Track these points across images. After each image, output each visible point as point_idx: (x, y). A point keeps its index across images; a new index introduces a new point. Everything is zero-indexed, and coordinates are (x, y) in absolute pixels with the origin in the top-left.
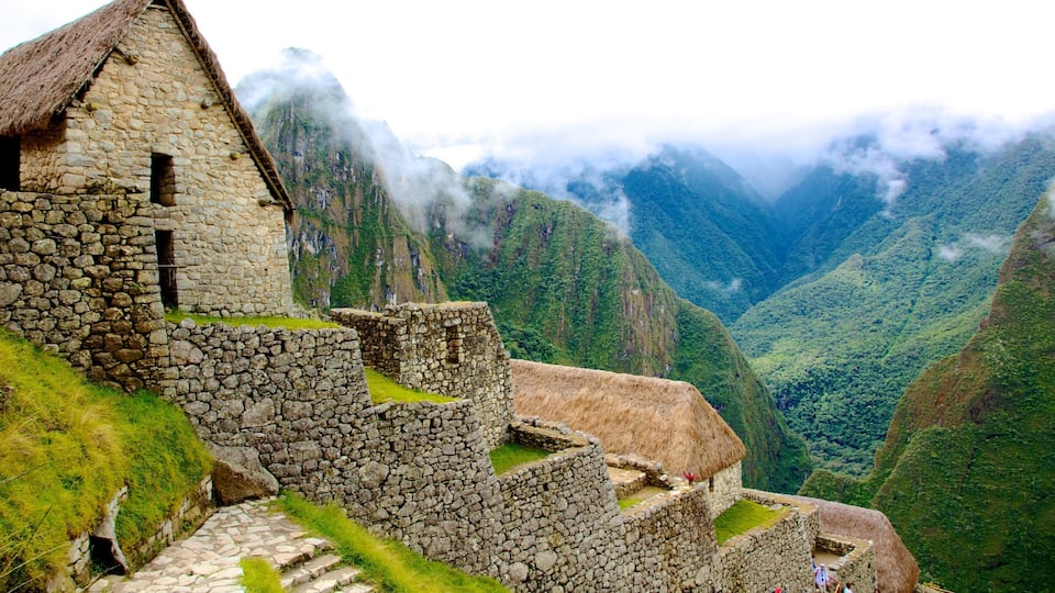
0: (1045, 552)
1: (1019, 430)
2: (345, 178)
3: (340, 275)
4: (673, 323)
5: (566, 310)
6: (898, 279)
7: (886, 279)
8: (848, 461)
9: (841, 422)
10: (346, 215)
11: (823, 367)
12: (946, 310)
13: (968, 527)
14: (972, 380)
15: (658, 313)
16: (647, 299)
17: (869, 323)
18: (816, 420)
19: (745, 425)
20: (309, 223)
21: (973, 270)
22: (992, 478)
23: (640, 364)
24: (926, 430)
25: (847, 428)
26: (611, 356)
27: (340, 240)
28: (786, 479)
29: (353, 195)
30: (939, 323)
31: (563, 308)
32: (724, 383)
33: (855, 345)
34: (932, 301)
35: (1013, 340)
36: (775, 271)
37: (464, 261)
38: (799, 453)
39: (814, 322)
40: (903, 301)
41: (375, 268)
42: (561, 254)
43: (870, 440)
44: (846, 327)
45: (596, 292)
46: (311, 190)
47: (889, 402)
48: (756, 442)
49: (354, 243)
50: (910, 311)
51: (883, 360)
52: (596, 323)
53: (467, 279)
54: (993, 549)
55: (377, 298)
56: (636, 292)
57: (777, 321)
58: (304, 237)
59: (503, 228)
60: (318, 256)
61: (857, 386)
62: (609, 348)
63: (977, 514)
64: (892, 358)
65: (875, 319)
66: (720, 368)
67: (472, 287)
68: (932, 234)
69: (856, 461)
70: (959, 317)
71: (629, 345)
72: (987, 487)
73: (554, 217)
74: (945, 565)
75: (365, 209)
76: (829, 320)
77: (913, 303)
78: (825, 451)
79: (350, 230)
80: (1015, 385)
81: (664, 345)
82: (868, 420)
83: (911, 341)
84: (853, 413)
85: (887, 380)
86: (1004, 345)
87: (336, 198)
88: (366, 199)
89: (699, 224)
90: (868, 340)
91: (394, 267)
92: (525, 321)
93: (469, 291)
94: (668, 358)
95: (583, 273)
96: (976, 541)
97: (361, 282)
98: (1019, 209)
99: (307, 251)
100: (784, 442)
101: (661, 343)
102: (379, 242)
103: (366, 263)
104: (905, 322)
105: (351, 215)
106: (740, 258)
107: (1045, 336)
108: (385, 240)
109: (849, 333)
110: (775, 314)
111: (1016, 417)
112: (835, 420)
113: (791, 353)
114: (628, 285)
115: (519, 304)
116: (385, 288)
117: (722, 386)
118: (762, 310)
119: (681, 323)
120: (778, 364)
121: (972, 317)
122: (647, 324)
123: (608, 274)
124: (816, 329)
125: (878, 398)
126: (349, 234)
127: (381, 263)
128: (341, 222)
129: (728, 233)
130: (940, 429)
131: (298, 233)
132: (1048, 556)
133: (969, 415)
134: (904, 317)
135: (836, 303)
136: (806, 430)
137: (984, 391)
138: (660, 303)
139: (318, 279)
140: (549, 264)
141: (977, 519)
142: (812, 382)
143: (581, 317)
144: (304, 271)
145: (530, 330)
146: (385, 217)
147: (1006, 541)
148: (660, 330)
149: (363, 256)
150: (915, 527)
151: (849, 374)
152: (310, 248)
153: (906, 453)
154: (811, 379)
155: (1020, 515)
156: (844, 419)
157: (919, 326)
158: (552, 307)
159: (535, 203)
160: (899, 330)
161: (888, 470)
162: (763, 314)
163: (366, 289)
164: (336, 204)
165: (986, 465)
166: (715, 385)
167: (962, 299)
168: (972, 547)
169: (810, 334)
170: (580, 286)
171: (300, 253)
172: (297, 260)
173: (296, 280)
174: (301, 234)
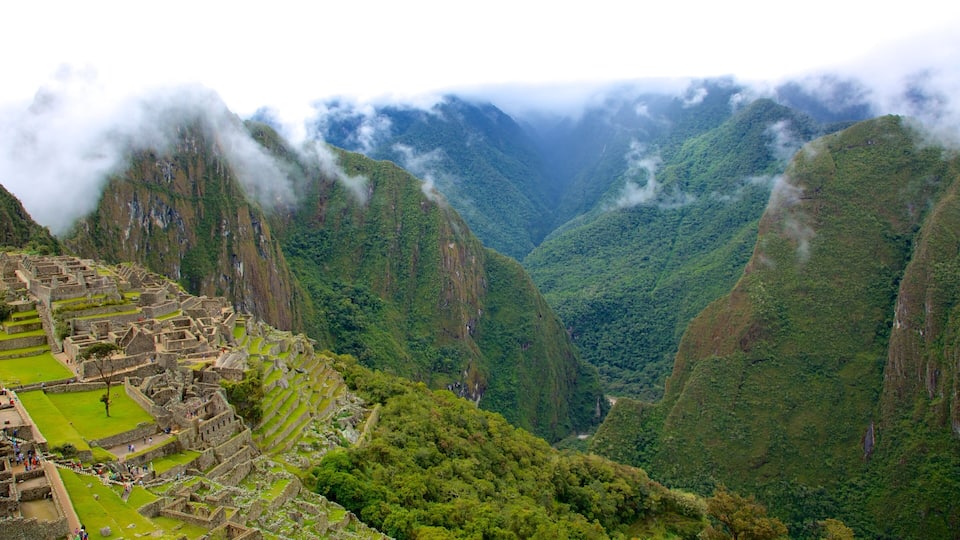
0: (795, 450)
1: (776, 355)
2: (187, 150)
3: (188, 248)
4: (482, 271)
5: (391, 265)
6: (660, 220)
7: (650, 221)
8: (628, 382)
9: (619, 348)
10: (190, 187)
11: (604, 301)
12: (700, 247)
13: (740, 437)
14: (740, 316)
15: (470, 263)
16: (461, 252)
17: (638, 260)
18: (598, 348)
19: (549, 360)
20: (157, 198)
21: (720, 212)
22: (757, 395)
23: (459, 311)
24: (706, 359)
25: (625, 353)
26: (434, 305)
27: (186, 212)
28: (582, 403)
29: (195, 166)
30: (696, 260)
31: (388, 264)
32: (530, 323)
33: (628, 280)
34: (689, 239)
35: (770, 282)
36: (551, 212)
37: (293, 221)
38: (592, 380)
39: (592, 260)
40: (664, 240)
41: (222, 238)
42: (384, 213)
43: (644, 362)
44: (619, 264)
45: (417, 247)
46: (157, 164)
47: (659, 330)
48: (558, 374)
49: (199, 215)
50: (671, 249)
51: (652, 293)
52: (418, 276)
53: (297, 239)
54: (759, 452)
55: (225, 268)
56: (452, 246)
57: (559, 259)
58: (153, 212)
59: (328, 189)
60: (166, 230)
61: (632, 316)
62: (431, 299)
63: (747, 425)
64: (660, 291)
65: (643, 257)
66: (525, 310)
67: (303, 247)
68: (686, 181)
69: (634, 381)
70: (712, 254)
71: (449, 295)
72: (754, 402)
73: (375, 177)
74: (724, 468)
75: (207, 180)
76: (603, 258)
77: (673, 241)
78: (608, 374)
79: (195, 202)
80: (773, 319)
81: (476, 293)
82: (642, 345)
83: (675, 276)
84: (629, 340)
85: (656, 310)
86: (764, 286)
87: (180, 170)
88: (208, 170)
89: (484, 170)
90: (639, 275)
91: (239, 236)
92: (353, 277)
93: (300, 251)
94: (479, 303)
95: (405, 229)
96: (747, 447)
97: (210, 253)
98: (754, 160)
99: (157, 227)
100: (579, 371)
101: (474, 290)
102: (224, 213)
103: (213, 234)
104: (668, 258)
105: (194, 187)
106: (521, 202)
107: (794, 278)
108: (230, 211)
109: (622, 270)
110: (557, 254)
111: (775, 345)
112: (615, 347)
113: (574, 288)
114: (446, 240)
115: (347, 261)
116: (232, 256)
117: (528, 326)
118: (545, 250)
119: (488, 270)
120: (564, 299)
121: (724, 254)
122: (462, 273)
123: (427, 229)
124: (594, 267)
125: (649, 326)
126: (194, 206)
127: (227, 233)
128: (186, 194)
129: (509, 178)
130: (717, 358)
131: (147, 209)
132: (797, 453)
133: (739, 346)
134: (666, 254)
135: (609, 242)
136: (590, 356)
137: (750, 325)
138: (472, 254)
139: (169, 253)
140: (372, 222)
141: (747, 429)
142: (594, 314)
143: (405, 272)
144: (155, 246)
145: (360, 286)
146: (228, 189)
147: (768, 444)
148: (472, 278)
149: (210, 227)
150: (701, 440)
151: (625, 306)
152: (159, 222)
153: (691, 379)
154: (593, 311)
155: (777, 423)
156: (621, 345)
157: (679, 262)
158: (379, 263)
159: (357, 165)
160: (663, 266)
161: (676, 395)
162: (547, 254)
163: (214, 259)
164: (181, 176)
165: (754, 385)
166: (522, 326)
167: (713, 238)
168: (742, 451)
169: (589, 271)
170: (402, 242)
171: (150, 229)
172: (148, 236)
173: (148, 256)
174: (150, 210)
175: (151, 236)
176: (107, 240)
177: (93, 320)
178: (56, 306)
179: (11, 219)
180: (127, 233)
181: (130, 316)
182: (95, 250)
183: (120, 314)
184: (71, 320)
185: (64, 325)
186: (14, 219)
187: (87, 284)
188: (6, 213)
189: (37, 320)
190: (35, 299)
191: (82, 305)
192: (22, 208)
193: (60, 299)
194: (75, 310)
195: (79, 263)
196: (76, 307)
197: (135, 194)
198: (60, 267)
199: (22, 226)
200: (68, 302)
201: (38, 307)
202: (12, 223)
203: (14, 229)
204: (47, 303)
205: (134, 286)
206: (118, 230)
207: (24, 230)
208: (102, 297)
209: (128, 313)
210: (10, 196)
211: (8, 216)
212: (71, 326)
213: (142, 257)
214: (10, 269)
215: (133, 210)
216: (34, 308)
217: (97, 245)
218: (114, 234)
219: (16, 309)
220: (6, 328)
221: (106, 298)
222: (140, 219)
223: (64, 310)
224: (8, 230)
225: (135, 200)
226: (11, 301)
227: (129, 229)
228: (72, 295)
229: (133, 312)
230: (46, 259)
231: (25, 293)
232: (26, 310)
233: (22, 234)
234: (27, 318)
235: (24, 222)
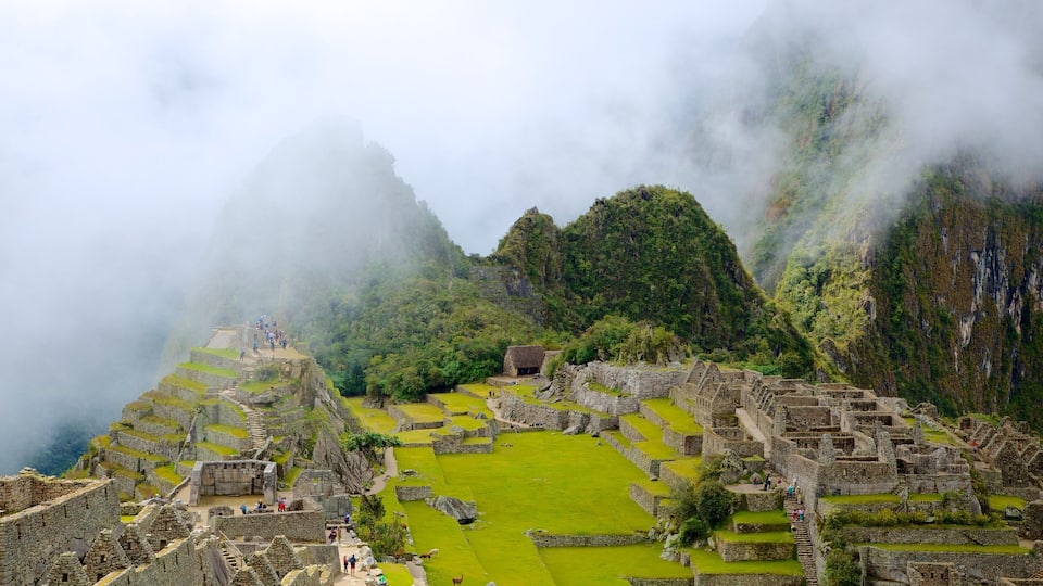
171: (1025, 322)
172: (1018, 343)
173: (1015, 393)
174: (1027, 274)
175: (1025, 340)
176: (916, 345)
177: (914, 557)
178: (829, 509)
179: (713, 283)
180: (966, 330)
181: (1002, 559)
182: (889, 369)
183: (979, 549)
184: (860, 549)
185: (847, 559)
186: (719, 283)
187: (900, 464)
188: (706, 269)
189: (786, 537)
190: (783, 485)
191: (887, 515)
192: (737, 260)
193: (837, 493)
194: (870, 524)
195: (873, 405)
196: (875, 517)
197: (992, 231)
198: (835, 411)
199: (735, 301)
200: (856, 500)
201: (789, 506)
202: (714, 294)
203: (719, 305)
204: (810, 502)
205: (1008, 481)
206: (944, 320)
207: (739, 308)
208: (935, 501)
209: (998, 551)
210: (715, 229)
211: (708, 276)
212: (861, 564)
213: (1001, 394)
214: (726, 403)
215: (983, 270)
216: (780, 506)
217: (893, 357)
218: (935, 330)
219: (743, 504)
220: (722, 547)
221: (945, 503)
222: (1001, 296)
223: (846, 522)
224: (706, 309)
225: (992, 246)
226: (730, 483)
227: (971, 321)
228: (864, 487)
229: (1011, 551)
230: (800, 387)
231: (760, 467)
232: (762, 510)
233: (735, 318)
234: (766, 528)
235: (739, 292)
